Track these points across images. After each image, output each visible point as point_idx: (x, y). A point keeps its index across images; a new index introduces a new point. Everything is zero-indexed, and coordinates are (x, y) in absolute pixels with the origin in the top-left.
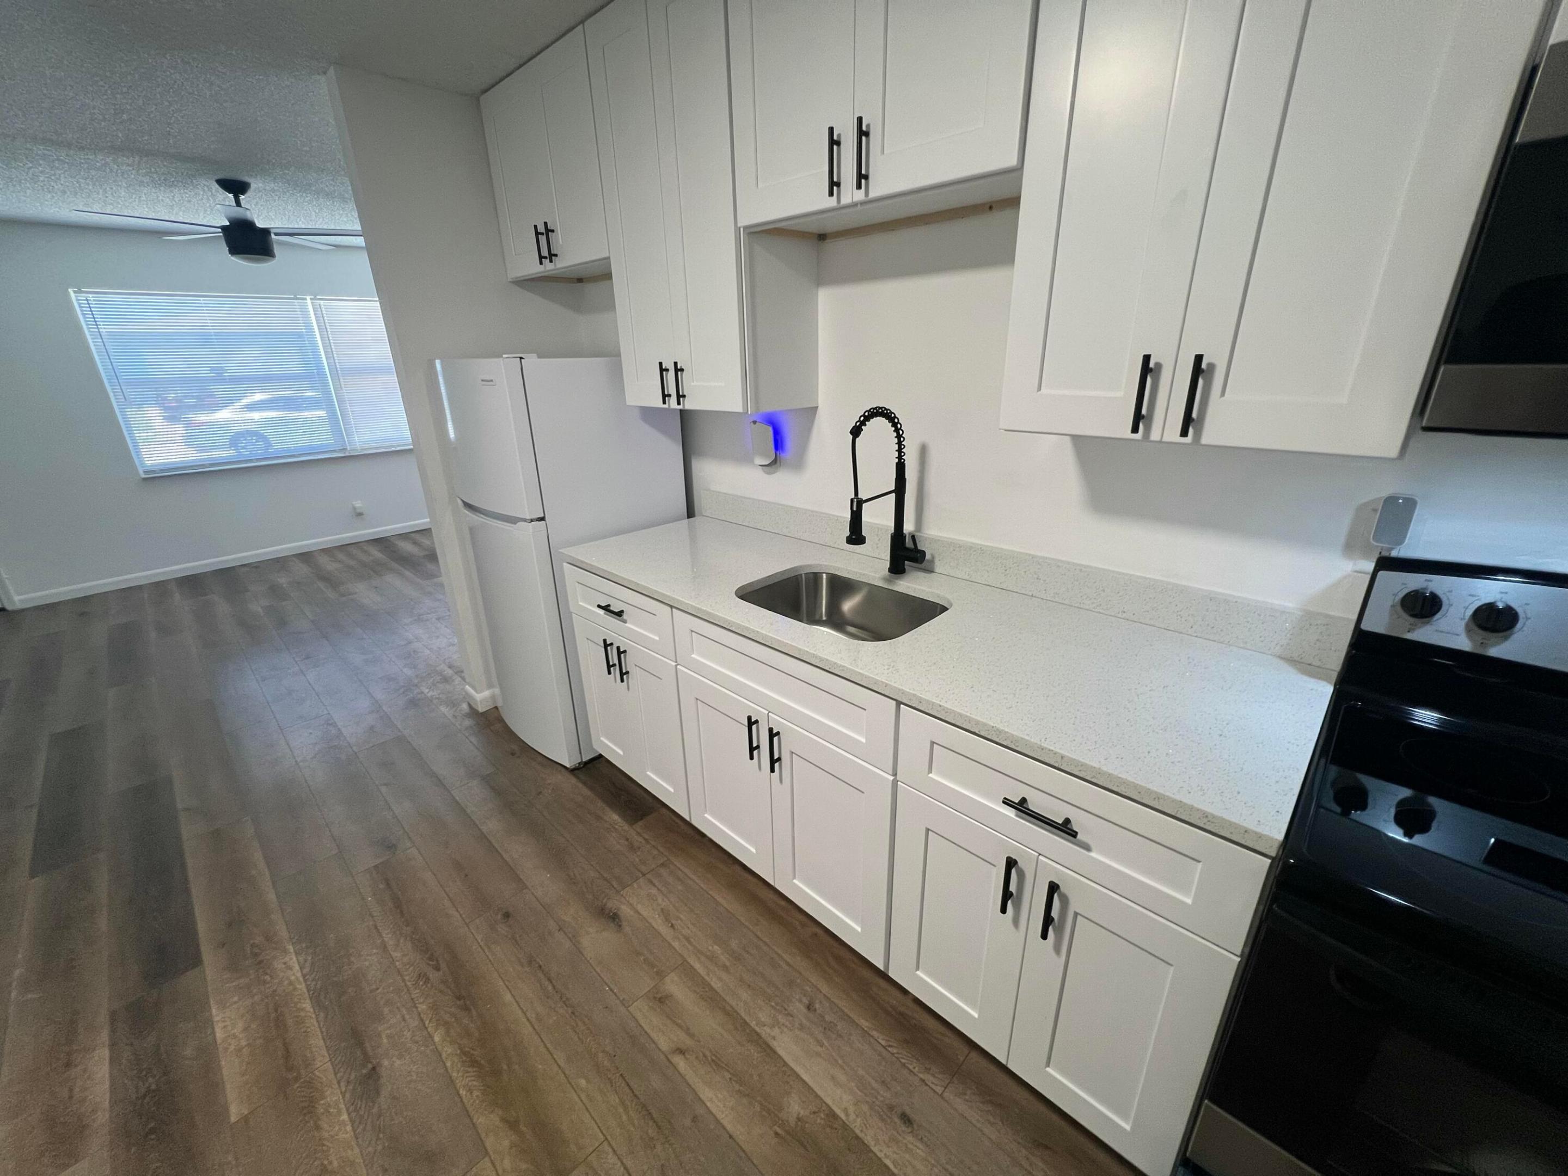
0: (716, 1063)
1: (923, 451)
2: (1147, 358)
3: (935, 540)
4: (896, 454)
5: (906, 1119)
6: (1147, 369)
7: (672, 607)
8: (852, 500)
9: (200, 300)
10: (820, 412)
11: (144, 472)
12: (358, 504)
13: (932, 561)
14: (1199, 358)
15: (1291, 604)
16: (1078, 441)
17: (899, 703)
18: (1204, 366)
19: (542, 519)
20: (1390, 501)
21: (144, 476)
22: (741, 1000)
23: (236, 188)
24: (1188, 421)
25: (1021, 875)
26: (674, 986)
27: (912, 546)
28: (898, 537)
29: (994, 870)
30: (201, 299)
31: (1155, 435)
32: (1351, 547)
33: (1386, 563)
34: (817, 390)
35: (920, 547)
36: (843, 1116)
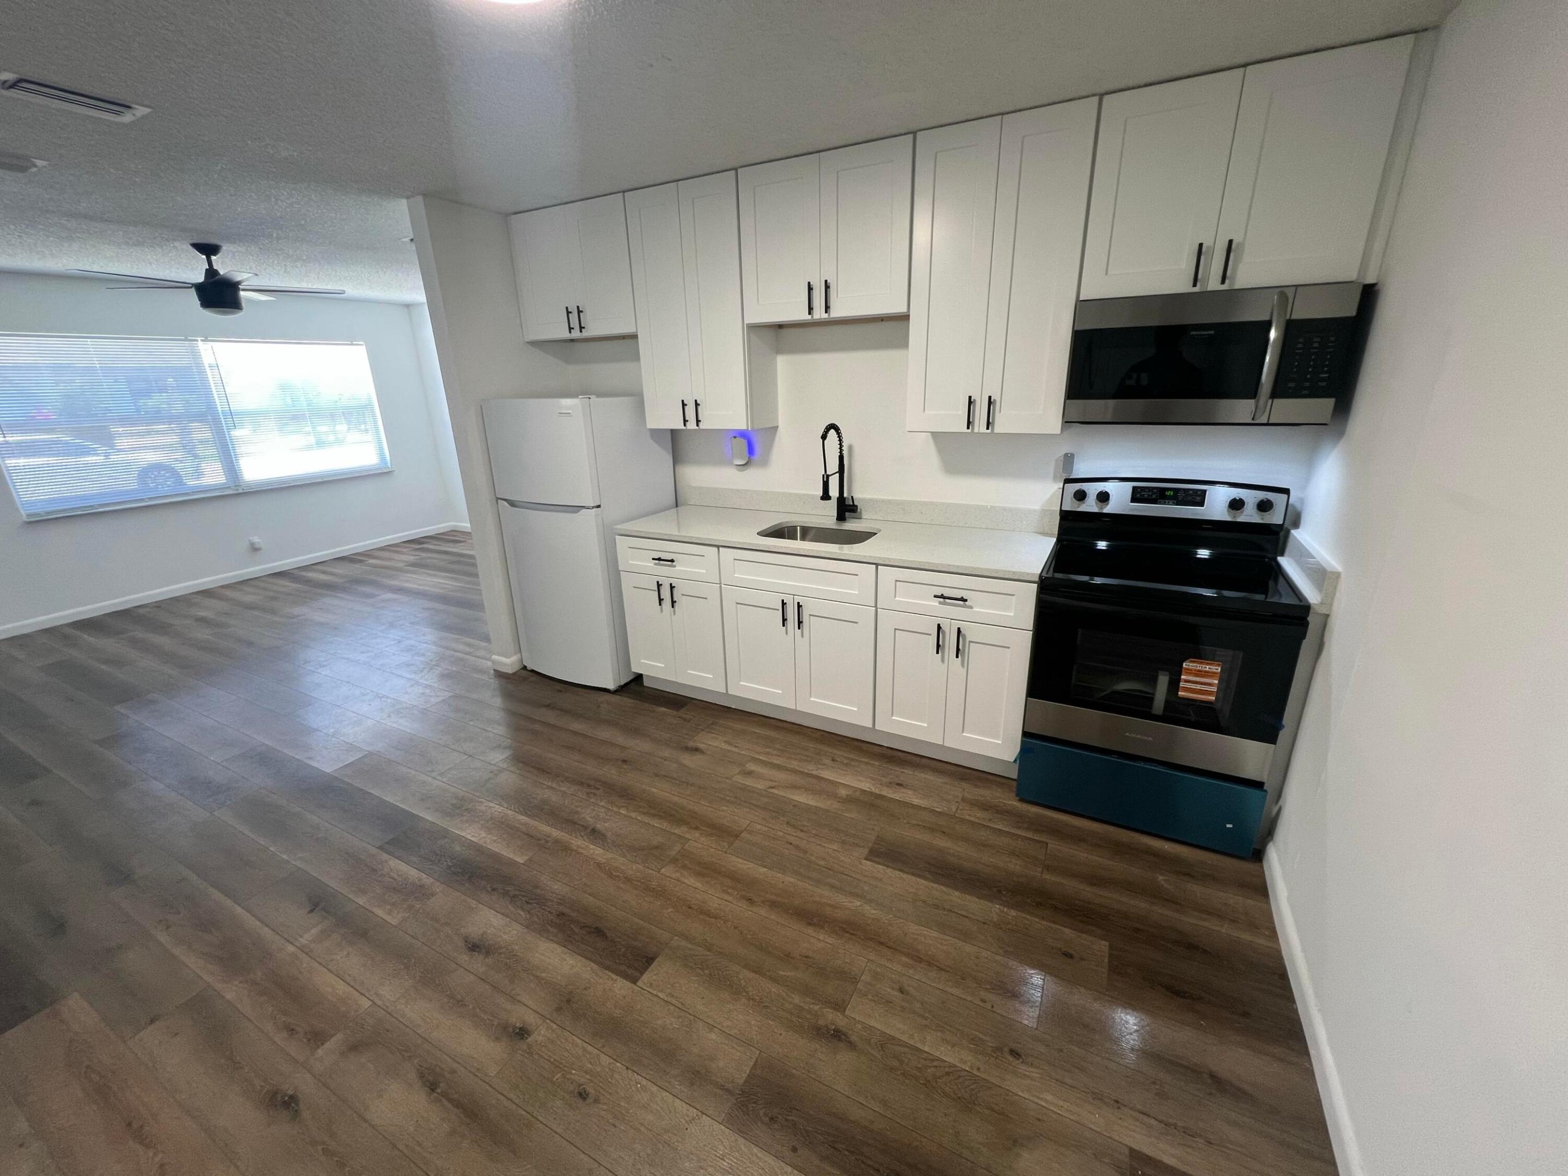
0: (794, 787)
1: (850, 448)
2: (970, 397)
3: (862, 500)
4: (839, 450)
5: (899, 785)
6: (971, 402)
7: (718, 547)
8: (823, 475)
9: (87, 341)
10: (781, 429)
11: (28, 515)
12: (256, 540)
13: (861, 513)
14: (990, 397)
15: (1037, 507)
16: (935, 435)
17: (877, 565)
18: (992, 400)
19: (599, 506)
20: (1066, 455)
21: (27, 520)
22: (794, 764)
23: (209, 250)
24: (988, 423)
25: (944, 633)
26: (751, 767)
27: (852, 504)
28: (841, 499)
29: (931, 637)
30: (89, 340)
31: (976, 430)
32: (1055, 479)
33: (1068, 481)
34: (778, 416)
35: (856, 503)
36: (868, 790)
